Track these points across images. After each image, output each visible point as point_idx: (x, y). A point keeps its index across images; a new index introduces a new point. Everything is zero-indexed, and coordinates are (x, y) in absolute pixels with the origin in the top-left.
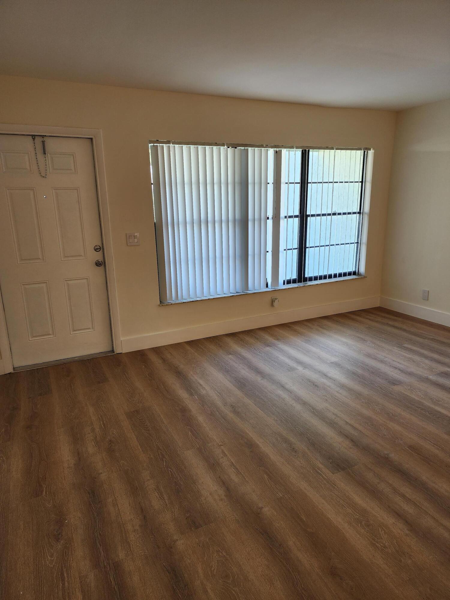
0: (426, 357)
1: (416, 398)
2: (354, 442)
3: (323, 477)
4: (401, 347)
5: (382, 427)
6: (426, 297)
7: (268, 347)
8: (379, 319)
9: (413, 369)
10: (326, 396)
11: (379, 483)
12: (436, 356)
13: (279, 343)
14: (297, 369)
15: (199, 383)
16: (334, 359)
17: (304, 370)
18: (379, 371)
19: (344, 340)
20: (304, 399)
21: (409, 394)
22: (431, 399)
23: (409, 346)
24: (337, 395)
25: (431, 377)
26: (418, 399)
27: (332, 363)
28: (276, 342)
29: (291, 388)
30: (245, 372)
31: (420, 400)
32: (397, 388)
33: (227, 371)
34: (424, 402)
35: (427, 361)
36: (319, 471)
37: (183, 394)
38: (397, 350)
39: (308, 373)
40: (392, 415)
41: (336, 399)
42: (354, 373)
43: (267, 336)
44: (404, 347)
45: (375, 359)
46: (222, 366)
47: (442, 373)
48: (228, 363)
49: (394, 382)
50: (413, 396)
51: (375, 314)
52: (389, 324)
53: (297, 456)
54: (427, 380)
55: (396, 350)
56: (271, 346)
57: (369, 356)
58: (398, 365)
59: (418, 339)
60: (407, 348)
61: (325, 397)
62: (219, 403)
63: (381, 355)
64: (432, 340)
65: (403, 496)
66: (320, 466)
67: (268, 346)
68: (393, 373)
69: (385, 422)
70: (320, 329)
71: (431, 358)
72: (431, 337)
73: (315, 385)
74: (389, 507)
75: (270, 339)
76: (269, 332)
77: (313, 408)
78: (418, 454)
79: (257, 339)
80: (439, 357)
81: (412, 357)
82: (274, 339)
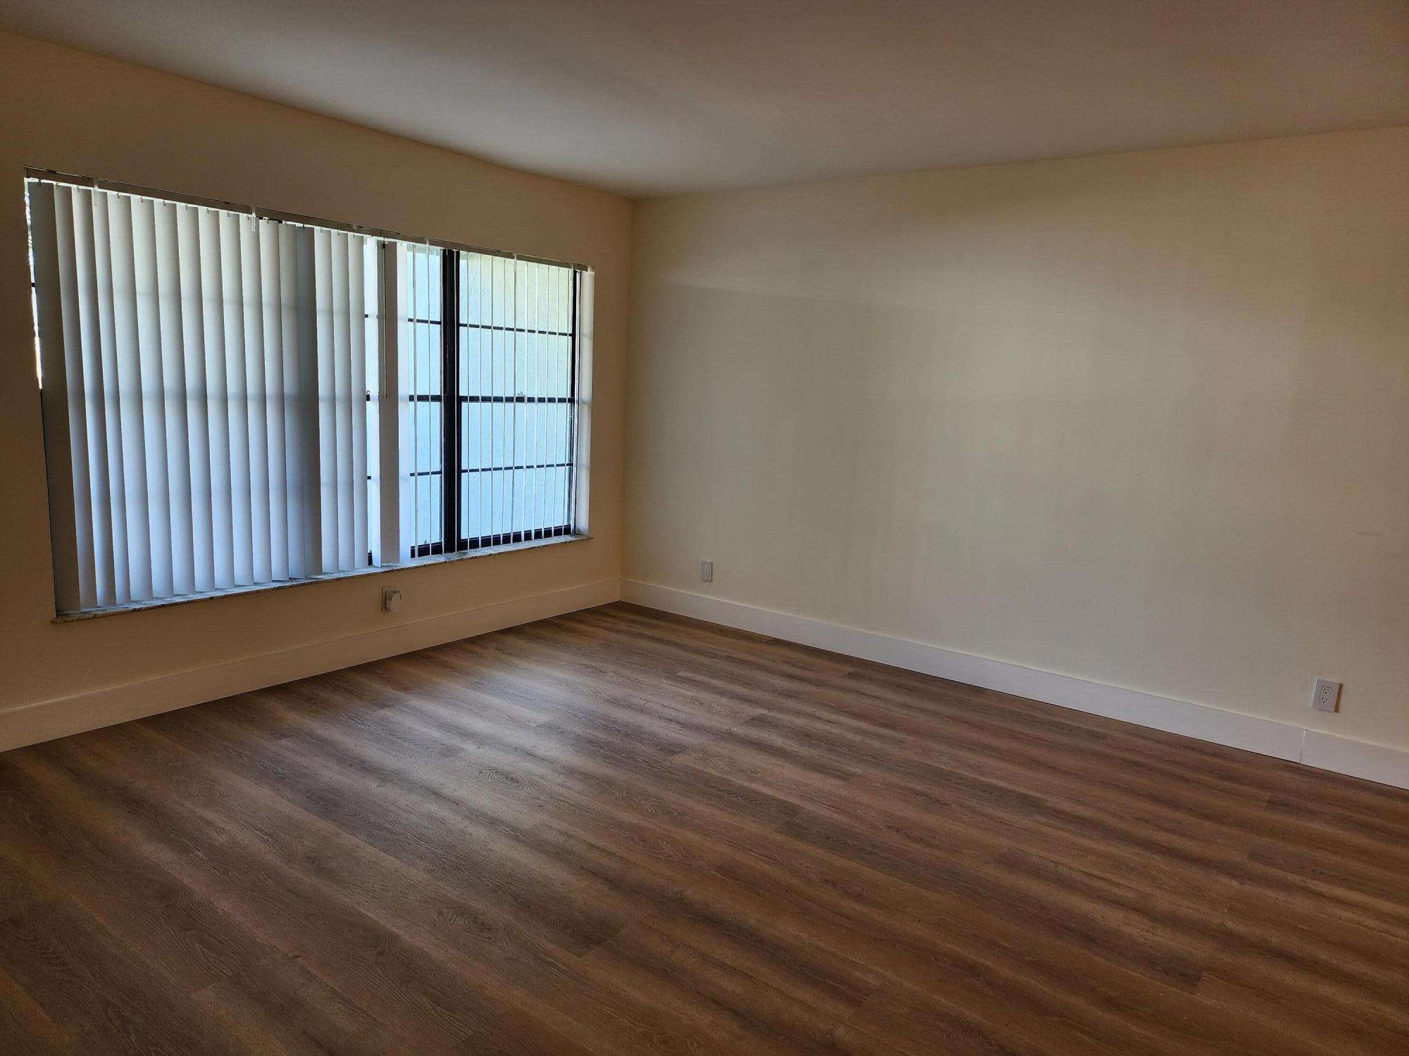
0: (722, 693)
1: (715, 773)
2: (613, 882)
3: (558, 969)
4: (672, 676)
5: (662, 842)
6: (708, 577)
7: (382, 708)
8: (623, 626)
9: (702, 718)
10: (538, 799)
11: (672, 952)
12: (738, 689)
13: (409, 697)
14: (463, 750)
15: (202, 818)
16: (544, 718)
17: (481, 750)
18: (640, 729)
19: (559, 675)
20: (489, 813)
21: (701, 768)
22: (743, 771)
23: (689, 675)
24: (562, 791)
25: (735, 729)
26: (720, 775)
27: (540, 726)
28: (402, 695)
29: (456, 793)
30: (331, 774)
31: (725, 776)
32: (679, 759)
33: (281, 778)
34: (730, 777)
35: (724, 700)
36: (550, 960)
37: (158, 854)
38: (667, 684)
39: (490, 756)
40: (679, 813)
41: (561, 800)
42: (590, 742)
43: (377, 685)
44: (679, 677)
45: (630, 706)
46: (265, 768)
47: (753, 719)
48: (281, 758)
49: (672, 749)
50: (710, 770)
51: (613, 617)
52: (644, 635)
53: (493, 940)
54: (729, 737)
55: (665, 684)
56: (390, 706)
57: (614, 702)
58: (674, 714)
59: (702, 659)
60: (684, 678)
61: (537, 801)
62: (273, 859)
63: (638, 697)
64: (728, 658)
65: (721, 965)
66: (550, 946)
67: (383, 706)
68: (667, 731)
69: (666, 830)
70: (503, 656)
71: (731, 693)
72: (726, 654)
73: (509, 778)
74: (699, 993)
75: (387, 691)
76: (379, 674)
77: (514, 829)
78: (736, 879)
79: (352, 693)
80: (744, 689)
81: (697, 695)
82: (396, 690)
